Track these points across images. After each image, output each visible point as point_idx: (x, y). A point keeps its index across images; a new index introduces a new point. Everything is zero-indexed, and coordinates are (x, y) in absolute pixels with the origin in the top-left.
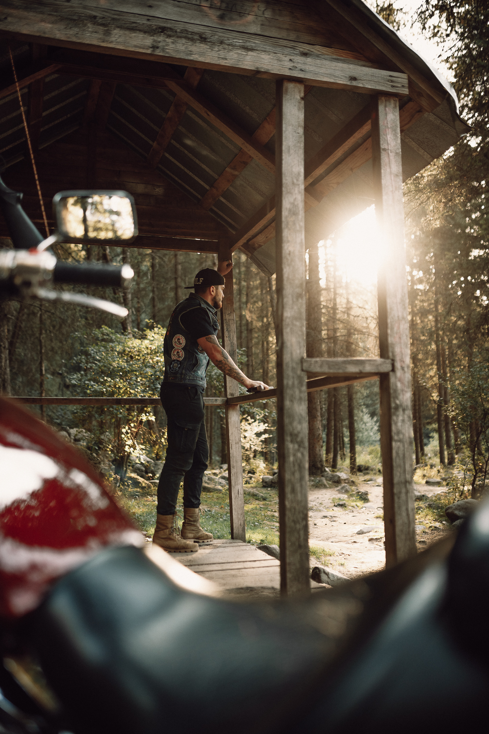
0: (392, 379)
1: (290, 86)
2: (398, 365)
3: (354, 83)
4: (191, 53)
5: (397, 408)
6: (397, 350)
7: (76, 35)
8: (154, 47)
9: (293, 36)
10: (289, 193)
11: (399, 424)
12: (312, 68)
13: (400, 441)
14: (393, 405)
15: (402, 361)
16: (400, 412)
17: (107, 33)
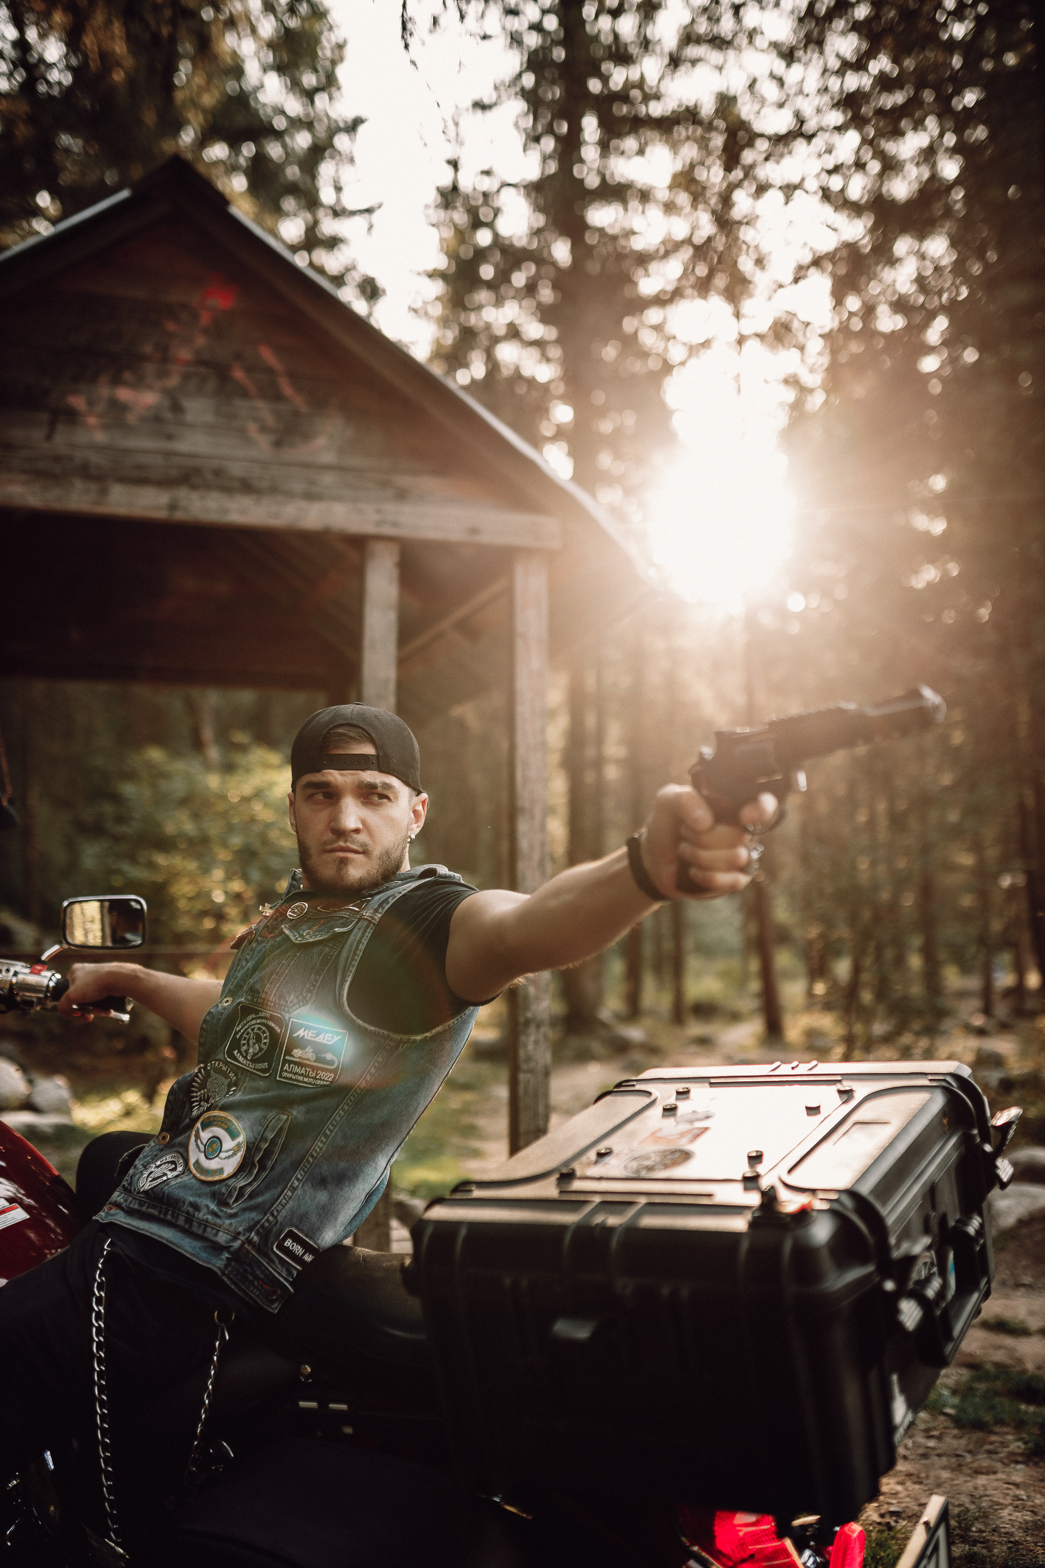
1: (379, 549)
3: (475, 538)
5: (527, 1023)
9: (387, 464)
11: (531, 1047)
12: (409, 521)
13: (531, 1071)
14: (522, 1020)
16: (532, 1029)
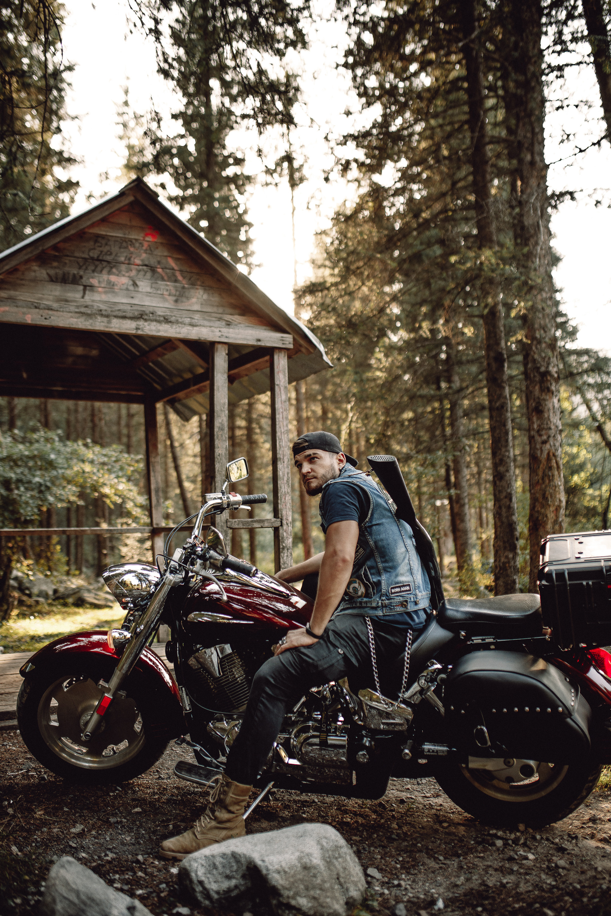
0: (281, 531)
1: (219, 346)
2: (284, 522)
3: (259, 343)
4: (159, 331)
5: (284, 548)
6: (284, 513)
7: (91, 325)
8: (137, 329)
9: (220, 310)
10: (218, 416)
12: (233, 335)
14: (281, 547)
15: (287, 519)
17: (109, 322)
